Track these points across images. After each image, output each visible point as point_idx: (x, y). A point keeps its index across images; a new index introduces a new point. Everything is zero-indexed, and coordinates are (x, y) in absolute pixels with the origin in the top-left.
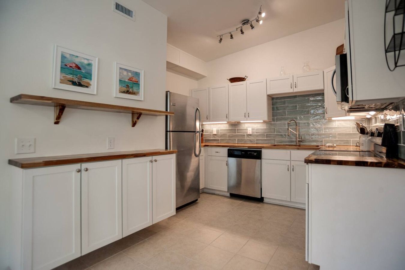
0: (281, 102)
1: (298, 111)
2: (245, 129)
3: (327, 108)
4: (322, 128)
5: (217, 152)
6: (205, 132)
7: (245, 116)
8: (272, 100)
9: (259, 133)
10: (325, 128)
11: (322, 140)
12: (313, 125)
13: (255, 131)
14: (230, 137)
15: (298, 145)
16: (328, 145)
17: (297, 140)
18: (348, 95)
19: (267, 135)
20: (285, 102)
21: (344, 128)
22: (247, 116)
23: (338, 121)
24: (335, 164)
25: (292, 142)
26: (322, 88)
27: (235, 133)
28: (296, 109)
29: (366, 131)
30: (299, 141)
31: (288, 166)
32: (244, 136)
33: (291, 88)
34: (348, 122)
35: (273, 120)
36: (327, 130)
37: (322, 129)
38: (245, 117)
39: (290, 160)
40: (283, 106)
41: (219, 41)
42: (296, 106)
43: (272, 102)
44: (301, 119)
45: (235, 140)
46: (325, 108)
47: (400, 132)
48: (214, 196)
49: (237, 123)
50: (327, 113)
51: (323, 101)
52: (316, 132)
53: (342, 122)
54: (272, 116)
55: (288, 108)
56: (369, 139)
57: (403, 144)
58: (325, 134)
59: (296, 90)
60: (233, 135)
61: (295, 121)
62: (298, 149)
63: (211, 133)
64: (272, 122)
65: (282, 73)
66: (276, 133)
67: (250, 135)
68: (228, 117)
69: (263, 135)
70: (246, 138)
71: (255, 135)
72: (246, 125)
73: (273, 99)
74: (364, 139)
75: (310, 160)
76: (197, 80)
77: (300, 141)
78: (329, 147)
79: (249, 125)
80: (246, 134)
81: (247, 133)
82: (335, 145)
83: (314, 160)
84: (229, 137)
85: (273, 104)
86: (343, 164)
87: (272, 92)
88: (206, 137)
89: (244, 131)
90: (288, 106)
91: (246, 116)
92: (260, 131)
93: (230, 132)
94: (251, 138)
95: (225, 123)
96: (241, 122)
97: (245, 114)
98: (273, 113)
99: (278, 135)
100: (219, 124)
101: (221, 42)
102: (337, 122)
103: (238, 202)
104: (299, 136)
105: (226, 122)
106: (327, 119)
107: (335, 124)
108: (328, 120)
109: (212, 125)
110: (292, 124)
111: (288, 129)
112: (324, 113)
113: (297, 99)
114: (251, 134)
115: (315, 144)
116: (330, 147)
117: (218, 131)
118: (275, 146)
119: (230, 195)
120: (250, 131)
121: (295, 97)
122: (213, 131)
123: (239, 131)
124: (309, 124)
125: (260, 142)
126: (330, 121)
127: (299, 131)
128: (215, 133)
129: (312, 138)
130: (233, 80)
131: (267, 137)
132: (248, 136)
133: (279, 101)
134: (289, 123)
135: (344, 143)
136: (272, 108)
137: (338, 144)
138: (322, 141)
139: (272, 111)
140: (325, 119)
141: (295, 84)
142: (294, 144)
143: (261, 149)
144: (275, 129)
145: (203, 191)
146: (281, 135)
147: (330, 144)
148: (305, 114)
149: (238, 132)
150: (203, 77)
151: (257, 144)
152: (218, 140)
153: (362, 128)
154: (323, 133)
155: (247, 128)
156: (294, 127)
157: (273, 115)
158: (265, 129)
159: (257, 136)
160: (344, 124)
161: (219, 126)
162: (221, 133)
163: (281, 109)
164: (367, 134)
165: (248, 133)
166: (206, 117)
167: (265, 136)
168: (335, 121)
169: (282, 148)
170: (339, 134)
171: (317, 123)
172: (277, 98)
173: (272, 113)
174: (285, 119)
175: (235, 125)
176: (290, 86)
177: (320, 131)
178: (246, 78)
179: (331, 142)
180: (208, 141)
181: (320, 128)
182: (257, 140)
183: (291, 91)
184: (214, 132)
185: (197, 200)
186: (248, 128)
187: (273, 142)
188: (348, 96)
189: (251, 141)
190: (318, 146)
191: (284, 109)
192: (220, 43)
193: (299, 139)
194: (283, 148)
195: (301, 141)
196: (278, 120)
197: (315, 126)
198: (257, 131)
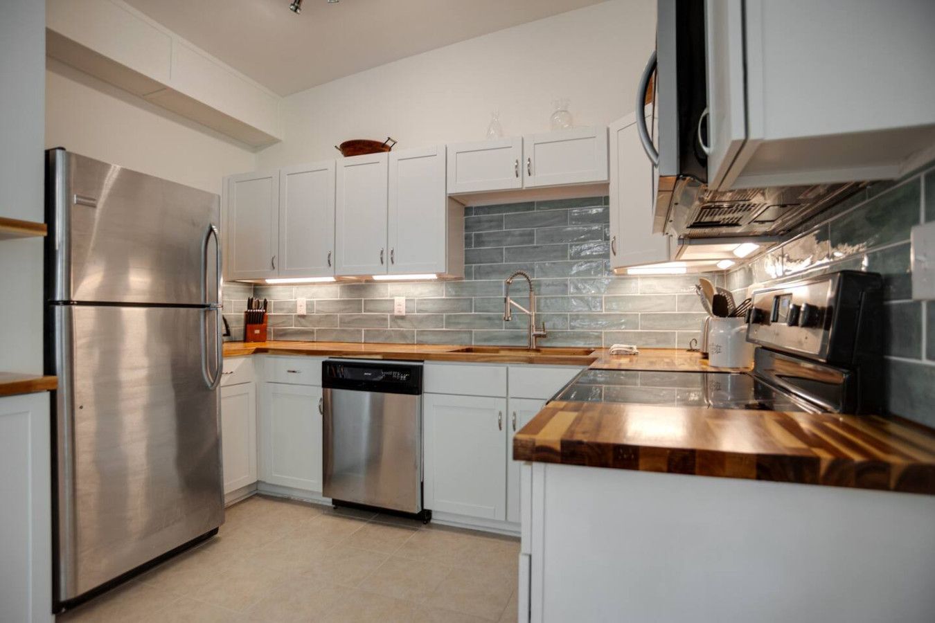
0: (491, 221)
1: (537, 247)
2: (387, 300)
3: (614, 238)
4: (602, 297)
5: (294, 372)
6: (275, 309)
7: (382, 259)
8: (466, 214)
9: (426, 311)
10: (608, 300)
11: (601, 332)
12: (577, 288)
13: (415, 306)
14: (344, 323)
15: (534, 347)
16: (615, 347)
17: (532, 334)
18: (706, 144)
19: (449, 317)
20: (502, 220)
21: (659, 298)
22: (388, 259)
23: (645, 277)
24: (658, 470)
25: (518, 337)
26: (602, 177)
27: (360, 311)
28: (531, 241)
29: (730, 307)
30: (537, 336)
31: (500, 414)
32: (385, 319)
33: (517, 176)
34: (671, 283)
35: (468, 274)
36: (614, 306)
37: (601, 302)
38: (382, 263)
39: (505, 396)
40: (494, 233)
41: (293, 5)
42: (531, 234)
43: (466, 219)
44: (544, 272)
45: (359, 331)
46: (612, 239)
47: (918, 304)
48: (285, 507)
49: (367, 281)
50: (615, 254)
51: (604, 218)
52: (584, 310)
53: (654, 282)
54: (464, 262)
55: (509, 239)
56: (738, 333)
57: (929, 357)
58: (610, 315)
59: (530, 182)
60: (356, 317)
61: (526, 276)
62: (531, 361)
63: (290, 311)
64: (461, 279)
65: (492, 132)
66: (473, 313)
67: (402, 318)
68: (332, 263)
69: (435, 318)
70: (389, 327)
71: (416, 318)
72: (391, 289)
73: (468, 210)
74: (722, 331)
75: (537, 444)
76: (254, 152)
77: (540, 336)
78: (619, 354)
79: (399, 287)
80: (391, 316)
81: (393, 311)
82: (635, 347)
83: (558, 447)
84: (341, 323)
85: (467, 227)
86: (697, 470)
87: (461, 186)
88: (278, 324)
89: (386, 306)
90: (508, 234)
91: (385, 260)
92: (429, 306)
93: (345, 309)
94: (405, 327)
95: (331, 283)
96: (376, 278)
97: (382, 252)
98: (466, 255)
99: (480, 318)
100: (314, 284)
101: (297, 8)
102: (640, 283)
103: (354, 527)
104: (537, 321)
105: (332, 279)
106: (615, 270)
107: (636, 288)
108: (617, 275)
109: (294, 289)
110: (518, 286)
111: (506, 300)
112: (606, 256)
113: (536, 212)
114: (404, 314)
115: (581, 344)
116: (622, 355)
117: (310, 307)
118: (468, 353)
119: (333, 504)
120: (400, 307)
121: (529, 206)
122: (295, 304)
123: (371, 306)
124: (566, 285)
125: (430, 338)
126: (623, 277)
127: (538, 306)
128: (302, 310)
129: (573, 328)
130: (353, 148)
131: (448, 324)
132: (396, 322)
133: (483, 216)
134: (509, 283)
135: (658, 342)
136: (466, 239)
137: (641, 344)
138: (599, 337)
139: (464, 246)
140: (610, 272)
141: (529, 165)
142: (525, 343)
143: (422, 361)
144: (471, 302)
145: (257, 489)
146: (489, 318)
147: (623, 347)
148: (556, 258)
149: (367, 308)
150: (273, 141)
151: (420, 343)
152: (312, 333)
153: (719, 295)
154: (604, 313)
155: (392, 296)
156: (526, 294)
157: (466, 258)
158: (444, 299)
159: (421, 320)
160: (658, 287)
161: (315, 289)
162: (318, 311)
163: (490, 242)
164: (734, 315)
165: (396, 313)
166: (270, 262)
167: (442, 319)
168: (635, 277)
169: (482, 359)
170: (645, 317)
171: (585, 282)
172: (480, 209)
173: (464, 253)
174: (501, 272)
175: (359, 288)
176: (514, 170)
177: (594, 307)
178: (389, 144)
179: (624, 338)
180: (281, 335)
181: (594, 298)
182: (422, 333)
183: (516, 184)
184: (298, 308)
185: (215, 531)
186: (396, 299)
187: (465, 337)
188: (705, 149)
189: (403, 335)
190: (588, 352)
191: (499, 242)
192: (295, 11)
193: (537, 329)
194: (486, 359)
195: (544, 336)
196: (480, 273)
197: (581, 293)
198: (422, 307)
